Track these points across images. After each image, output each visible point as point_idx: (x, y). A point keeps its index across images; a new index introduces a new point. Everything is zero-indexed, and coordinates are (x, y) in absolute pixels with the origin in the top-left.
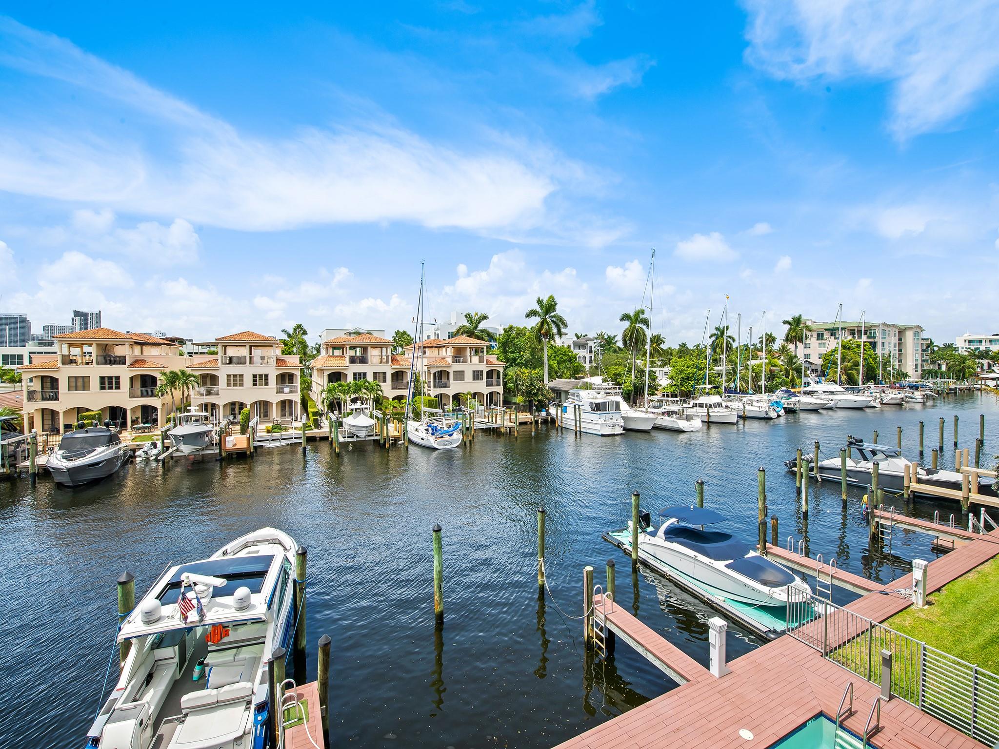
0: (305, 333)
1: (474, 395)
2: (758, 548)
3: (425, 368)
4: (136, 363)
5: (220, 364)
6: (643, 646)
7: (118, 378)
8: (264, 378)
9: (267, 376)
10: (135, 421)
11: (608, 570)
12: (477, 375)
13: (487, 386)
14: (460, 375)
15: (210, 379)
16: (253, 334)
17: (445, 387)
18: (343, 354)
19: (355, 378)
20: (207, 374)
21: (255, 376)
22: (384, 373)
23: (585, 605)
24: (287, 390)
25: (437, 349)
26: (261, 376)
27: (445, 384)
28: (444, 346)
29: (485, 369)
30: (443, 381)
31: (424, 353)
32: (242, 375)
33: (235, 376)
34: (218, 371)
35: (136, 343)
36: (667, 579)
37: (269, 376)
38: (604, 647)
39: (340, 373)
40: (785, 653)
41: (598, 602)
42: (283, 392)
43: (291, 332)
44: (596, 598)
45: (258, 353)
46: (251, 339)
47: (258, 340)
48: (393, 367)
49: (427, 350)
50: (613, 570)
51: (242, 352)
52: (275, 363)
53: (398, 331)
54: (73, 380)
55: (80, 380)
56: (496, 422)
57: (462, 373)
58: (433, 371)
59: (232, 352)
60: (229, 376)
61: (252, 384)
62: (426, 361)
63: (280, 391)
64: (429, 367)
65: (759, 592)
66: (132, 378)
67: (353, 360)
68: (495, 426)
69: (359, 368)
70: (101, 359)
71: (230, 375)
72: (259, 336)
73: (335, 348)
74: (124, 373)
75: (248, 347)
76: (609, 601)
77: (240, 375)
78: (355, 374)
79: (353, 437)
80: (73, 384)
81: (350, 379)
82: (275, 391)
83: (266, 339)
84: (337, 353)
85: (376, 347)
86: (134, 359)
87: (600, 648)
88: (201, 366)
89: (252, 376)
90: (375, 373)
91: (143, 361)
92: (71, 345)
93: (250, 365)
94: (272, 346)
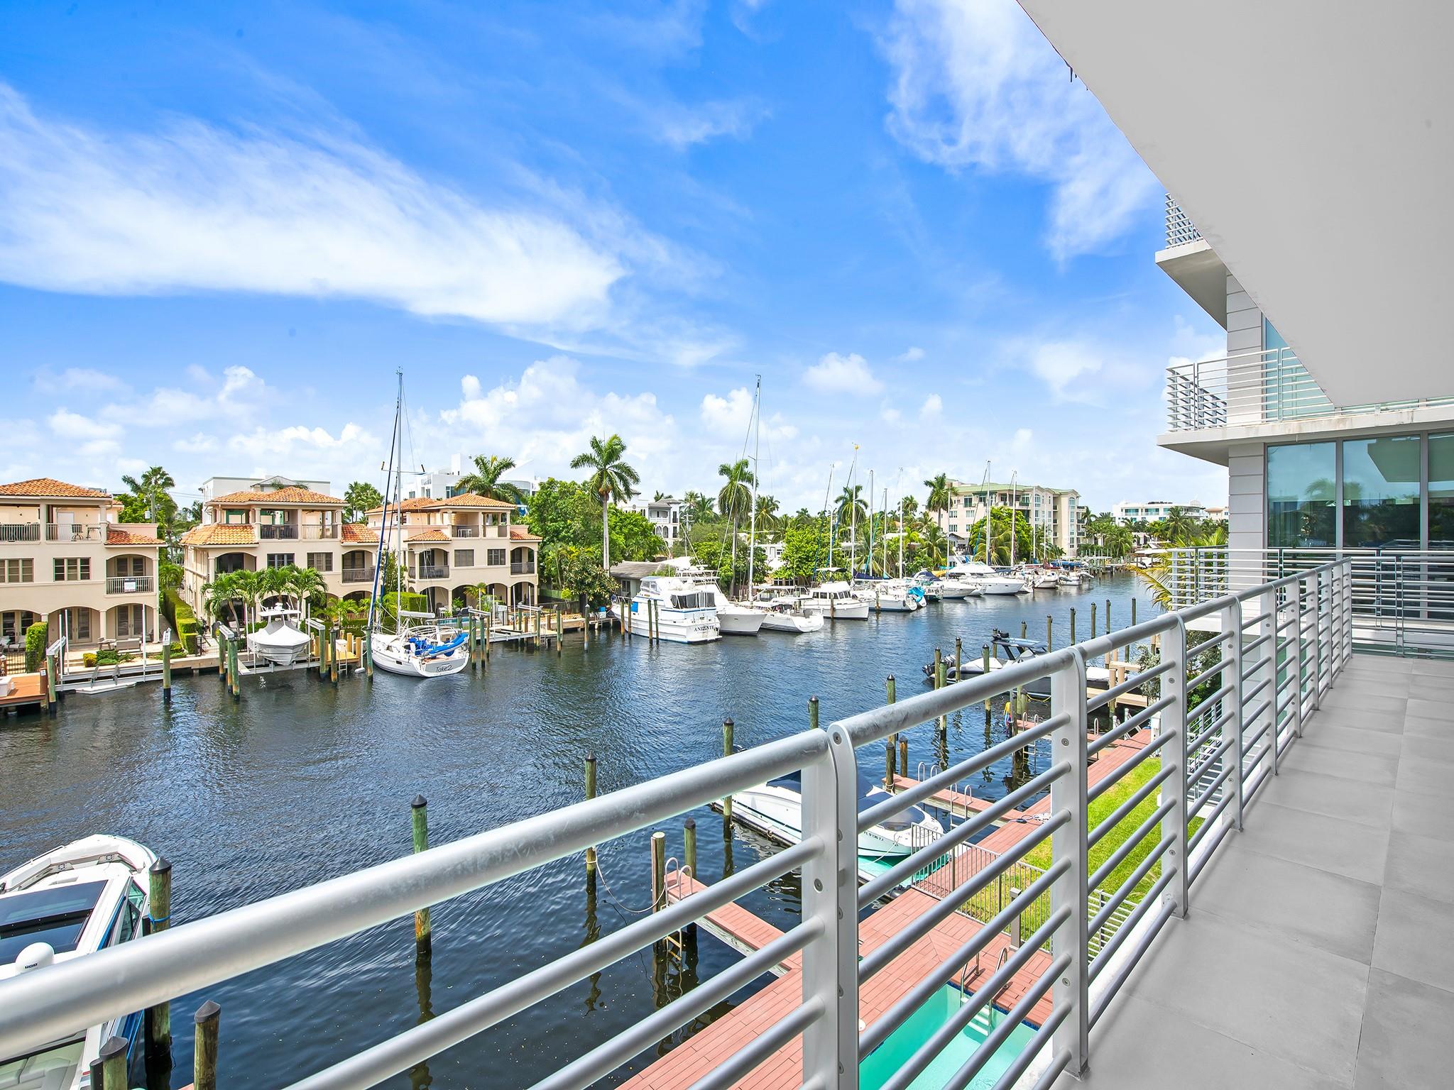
0: (169, 483)
1: (491, 588)
2: (884, 782)
3: (405, 546)
6: (731, 933)
8: (79, 565)
9: (86, 561)
11: (687, 835)
12: (495, 557)
13: (512, 573)
14: (466, 557)
16: (55, 483)
17: (440, 576)
18: (248, 521)
19: (271, 563)
21: (59, 562)
22: (329, 555)
23: (654, 890)
24: (130, 586)
25: (425, 515)
26: (72, 561)
27: (441, 571)
28: (438, 511)
29: (508, 546)
30: (438, 565)
31: (403, 520)
32: (31, 560)
33: (13, 562)
36: (769, 839)
37: (92, 561)
38: (679, 945)
39: (243, 554)
40: (908, 913)
41: (671, 883)
42: (122, 591)
43: (140, 481)
44: (669, 877)
45: (65, 519)
46: (52, 494)
47: (65, 496)
48: (345, 544)
49: (408, 515)
50: (693, 834)
51: (30, 517)
52: (103, 539)
53: (356, 484)
56: (526, 630)
57: (470, 553)
58: (418, 551)
61: (53, 577)
62: (405, 535)
63: (115, 589)
64: (412, 544)
65: (882, 839)
67: (267, 532)
68: (525, 637)
69: (279, 546)
72: (68, 487)
73: (231, 511)
75: (43, 509)
76: (686, 879)
77: (24, 560)
78: (271, 557)
79: (267, 666)
81: (262, 565)
82: (104, 588)
83: (86, 493)
84: (236, 519)
85: (313, 511)
87: (675, 949)
89: (52, 562)
90: (310, 556)
93: (49, 542)
94: (98, 507)
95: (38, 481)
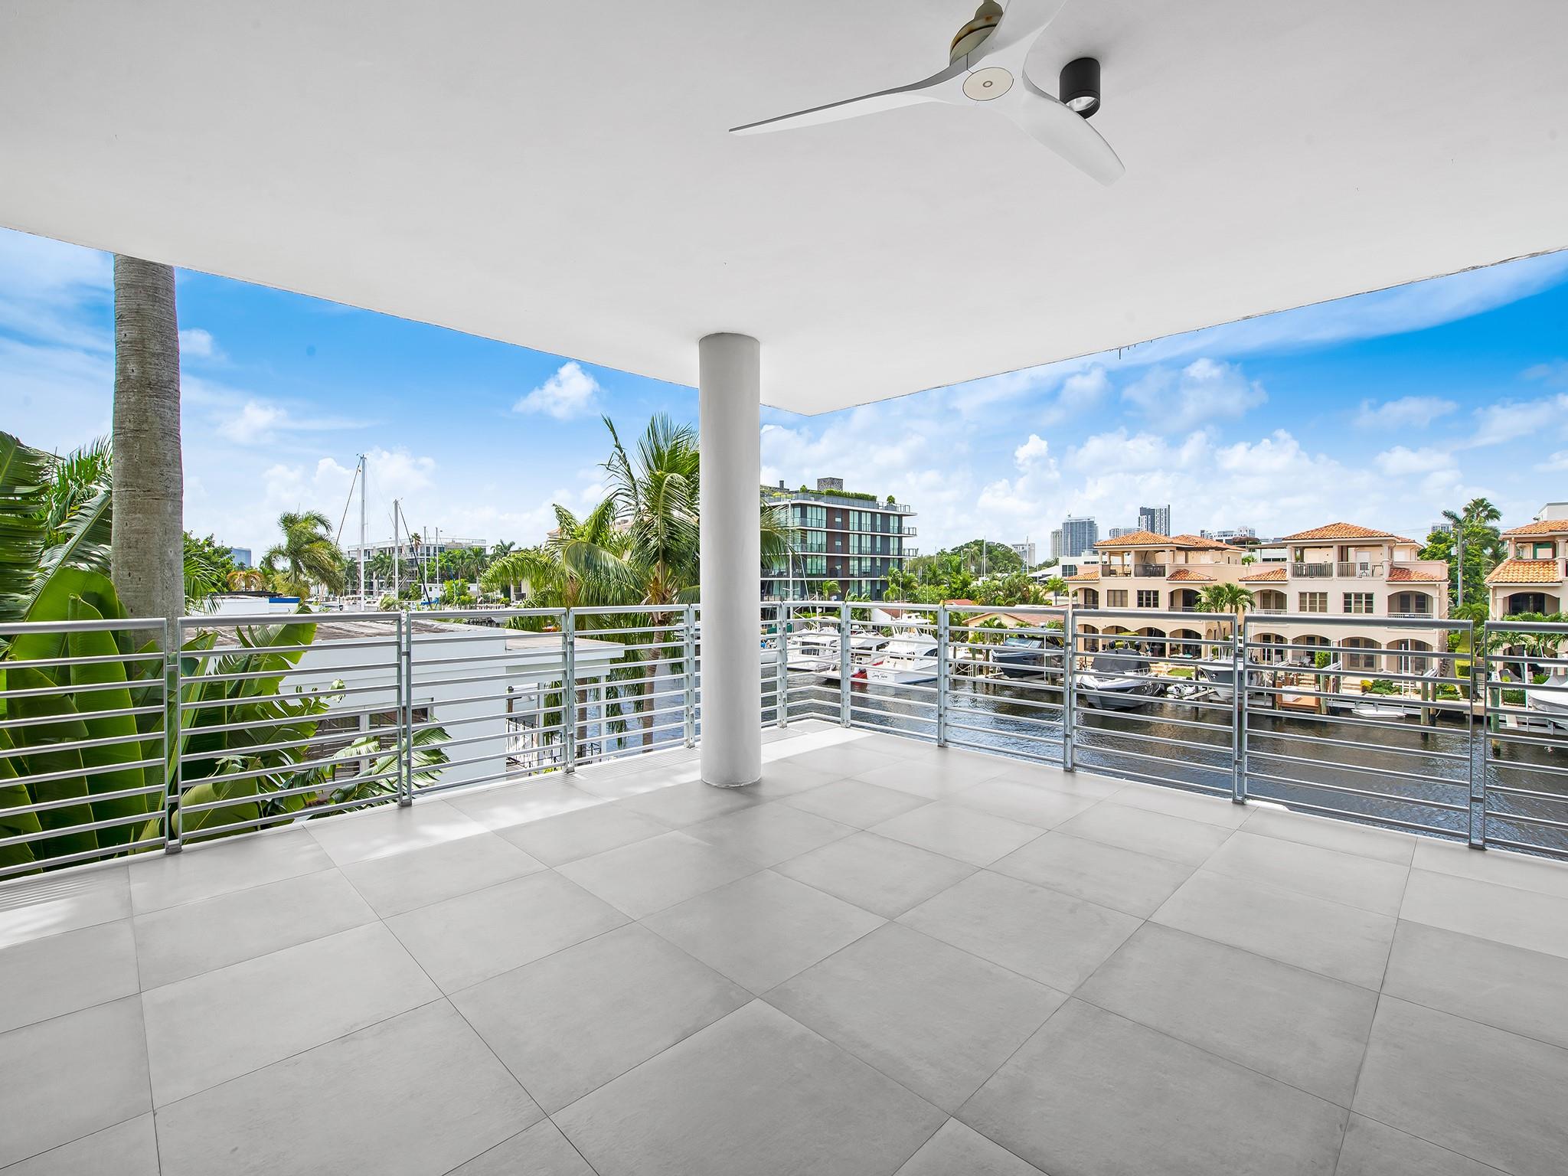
0: (1493, 514)
4: (1179, 573)
5: (1288, 575)
7: (1156, 593)
8: (1364, 600)
9: (1369, 596)
10: (1175, 649)
15: (1274, 599)
16: (1347, 527)
18: (1554, 555)
20: (1270, 591)
21: (1347, 596)
26: (1358, 596)
32: (1325, 594)
33: (1313, 595)
34: (1287, 587)
35: (1179, 549)
37: (1374, 597)
39: (1544, 594)
45: (1355, 556)
46: (1343, 536)
47: (1354, 537)
51: (1330, 557)
52: (1386, 576)
54: (1112, 594)
55: (1118, 594)
59: (1312, 557)
60: (1302, 595)
61: (1342, 609)
66: (1172, 594)
70: (1140, 569)
71: (1305, 594)
72: (1356, 529)
74: (1163, 586)
75: (1335, 550)
77: (1321, 594)
80: (1112, 599)
83: (1371, 534)
86: (1175, 570)
88: (1259, 579)
89: (1342, 596)
91: (1186, 572)
92: (1111, 554)
93: (1340, 578)
94: (1381, 546)
95: (1334, 525)
